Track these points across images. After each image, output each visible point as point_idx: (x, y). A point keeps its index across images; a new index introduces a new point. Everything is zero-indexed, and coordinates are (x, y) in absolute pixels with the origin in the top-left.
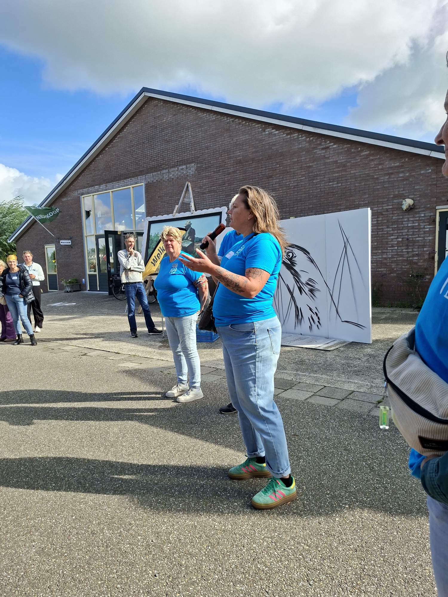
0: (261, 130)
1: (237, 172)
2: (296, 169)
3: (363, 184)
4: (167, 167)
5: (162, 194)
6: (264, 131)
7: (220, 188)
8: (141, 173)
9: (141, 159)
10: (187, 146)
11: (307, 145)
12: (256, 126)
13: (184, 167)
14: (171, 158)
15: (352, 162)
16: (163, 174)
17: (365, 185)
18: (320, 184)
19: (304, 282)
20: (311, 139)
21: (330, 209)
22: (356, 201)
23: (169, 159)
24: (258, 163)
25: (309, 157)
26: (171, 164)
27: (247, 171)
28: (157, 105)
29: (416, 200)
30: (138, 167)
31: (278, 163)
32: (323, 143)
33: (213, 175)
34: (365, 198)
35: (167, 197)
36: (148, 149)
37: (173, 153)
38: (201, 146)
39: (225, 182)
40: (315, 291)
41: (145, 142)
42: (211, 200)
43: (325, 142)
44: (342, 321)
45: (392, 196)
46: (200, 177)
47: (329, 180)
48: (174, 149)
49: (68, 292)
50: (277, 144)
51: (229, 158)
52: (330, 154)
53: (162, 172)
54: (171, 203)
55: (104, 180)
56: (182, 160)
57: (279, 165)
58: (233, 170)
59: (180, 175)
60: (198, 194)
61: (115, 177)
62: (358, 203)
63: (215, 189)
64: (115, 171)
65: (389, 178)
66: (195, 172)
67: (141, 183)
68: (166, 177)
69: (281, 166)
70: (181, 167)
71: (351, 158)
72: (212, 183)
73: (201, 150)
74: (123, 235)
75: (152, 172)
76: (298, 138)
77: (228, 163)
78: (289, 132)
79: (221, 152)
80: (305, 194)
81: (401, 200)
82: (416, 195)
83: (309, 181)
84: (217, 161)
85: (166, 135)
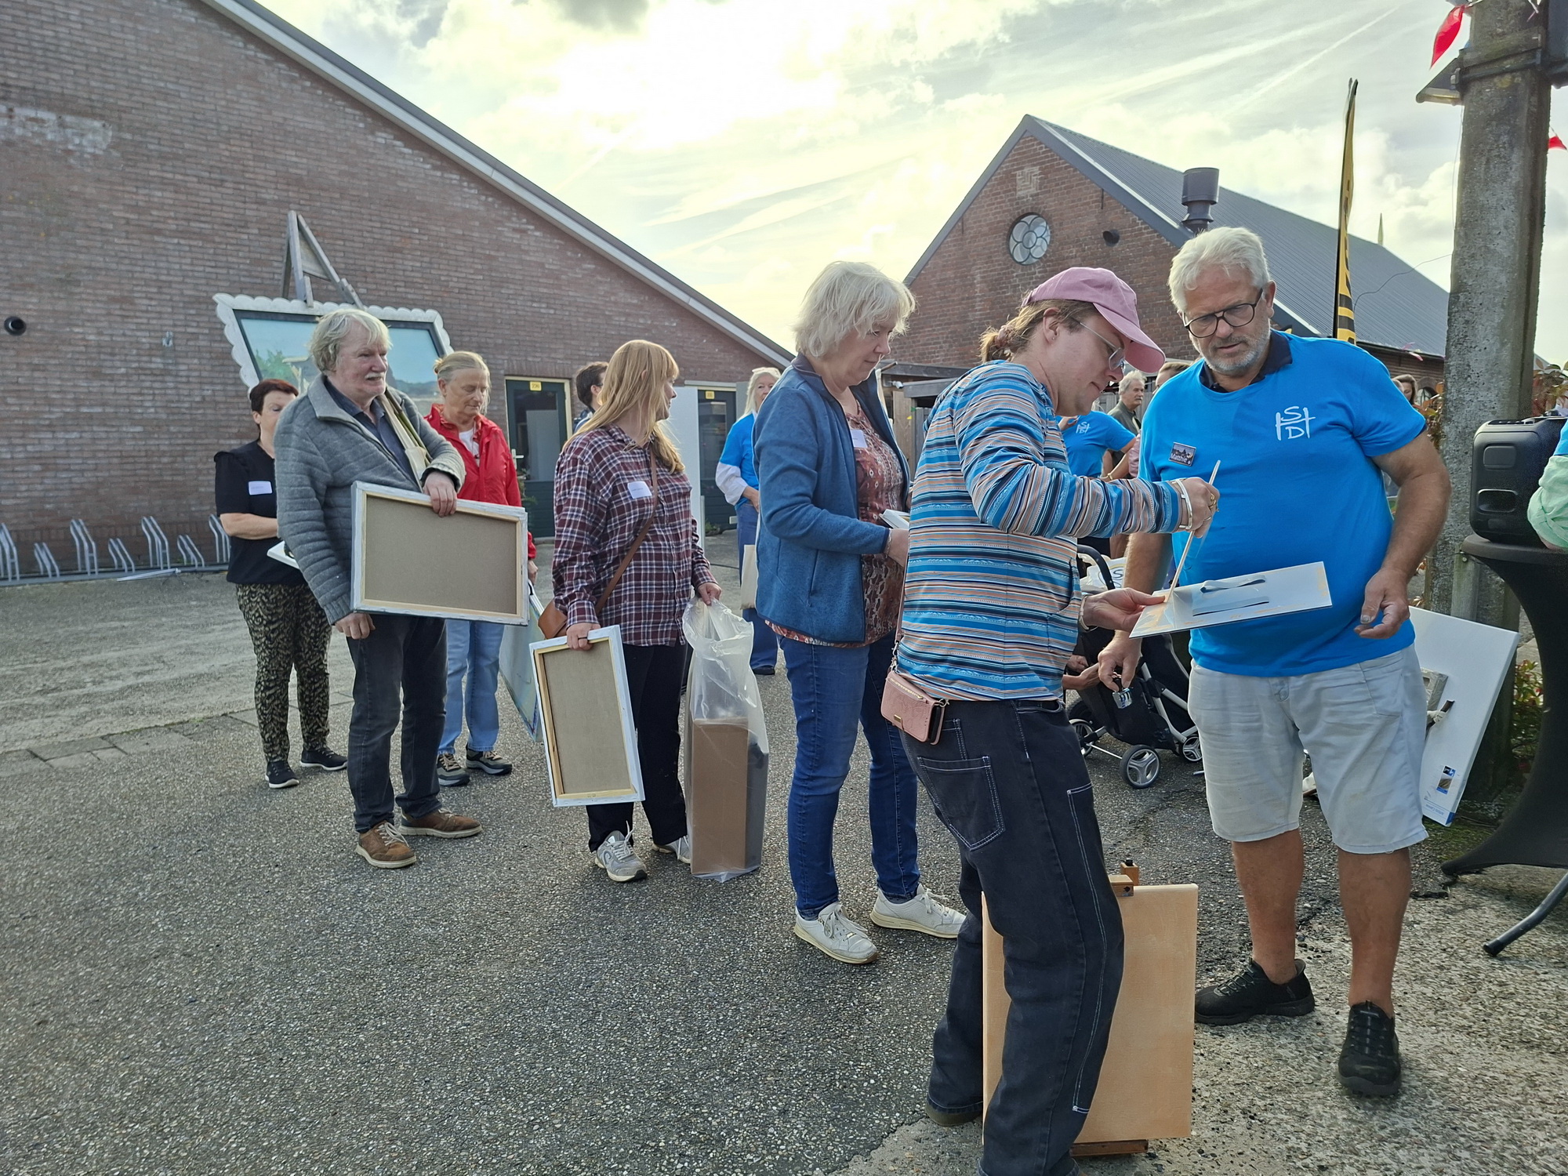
2: (462, 253)
6: (373, 134)
10: (62, 50)
15: (570, 275)
24: (360, 205)
27: (326, 214)
31: (417, 225)
33: (196, 185)
38: (136, 79)
46: (132, 176)
47: (533, 296)
50: (410, 180)
51: (257, 158)
52: (528, 245)
56: (33, 90)
57: (419, 229)
59: (24, 137)
63: (203, 231)
66: (107, 151)
69: (424, 234)
70: (31, 113)
71: (569, 268)
72: (192, 210)
73: (137, 92)
76: (462, 186)
77: (257, 170)
83: (492, 286)
84: (212, 150)
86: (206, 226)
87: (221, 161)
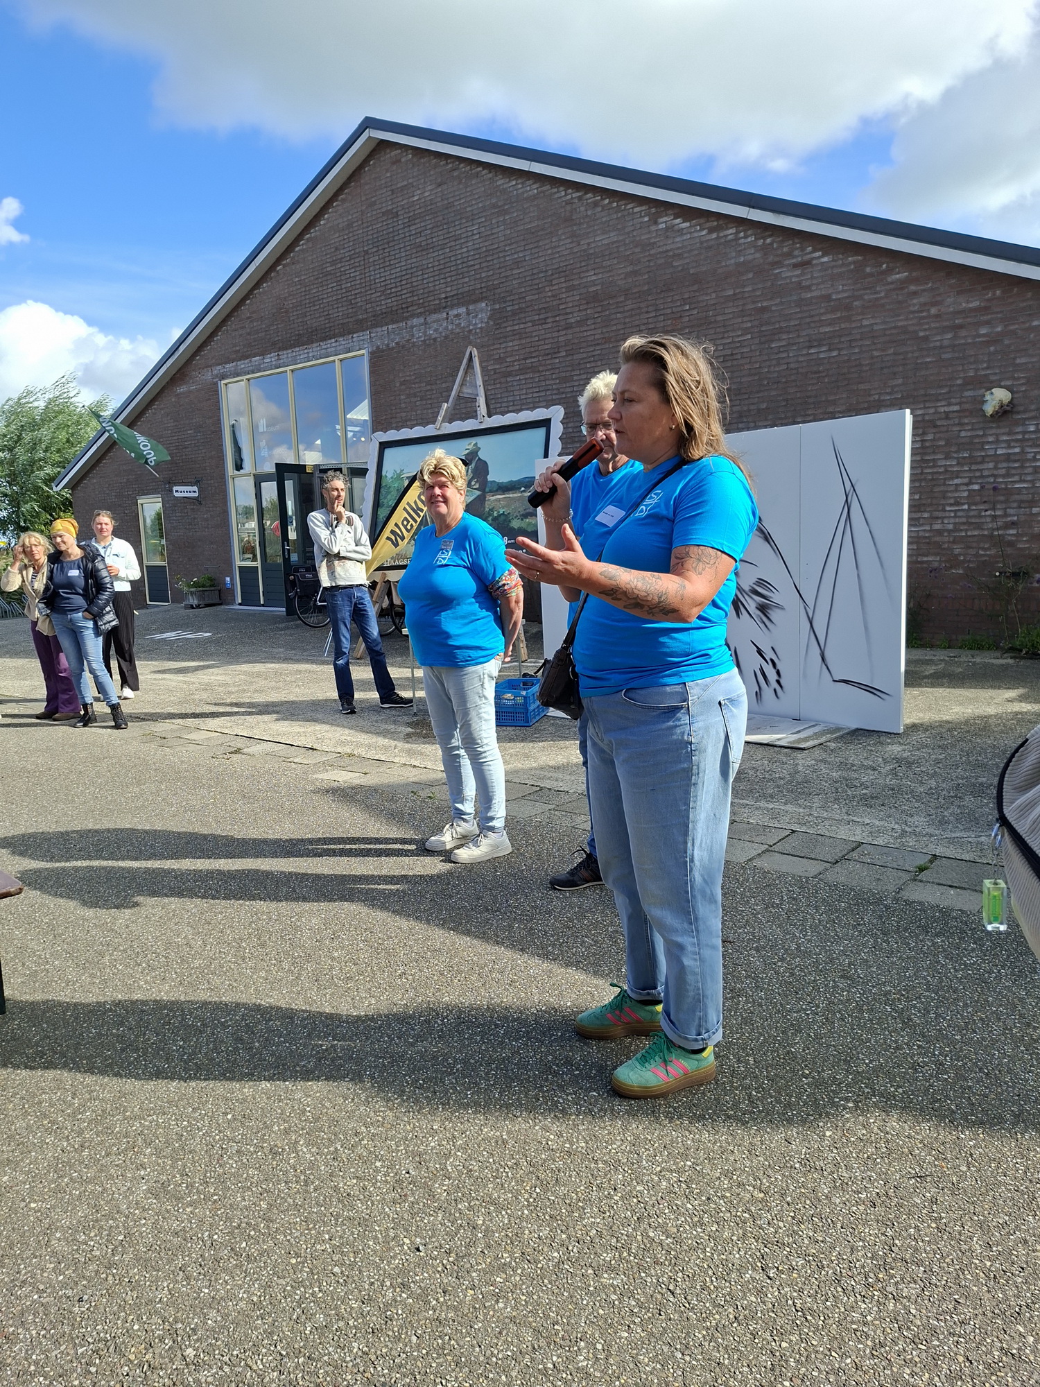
0: (646, 219)
1: (589, 322)
2: (731, 316)
3: (891, 351)
4: (422, 310)
5: (410, 375)
6: (656, 223)
7: (548, 362)
8: (361, 326)
9: (361, 292)
10: (470, 259)
11: (758, 255)
12: (636, 210)
13: (462, 310)
14: (432, 288)
15: (866, 297)
16: (412, 327)
17: (895, 354)
18: (787, 351)
19: (747, 588)
20: (769, 241)
21: (810, 412)
22: (872, 392)
23: (426, 291)
24: (639, 300)
25: (760, 286)
26: (432, 303)
27: (612, 320)
28: (399, 161)
29: (1017, 392)
30: (354, 310)
31: (688, 301)
32: (796, 253)
33: (532, 329)
34: (896, 386)
35: (420, 382)
36: (378, 267)
37: (436, 278)
38: (502, 260)
39: (558, 347)
40: (771, 609)
41: (370, 251)
42: (524, 392)
43: (802, 249)
44: (834, 681)
45: (959, 382)
46: (498, 336)
47: (809, 341)
48: (439, 268)
49: (192, 607)
50: (686, 255)
51: (570, 289)
52: (812, 278)
53: (409, 323)
54: (431, 399)
55: (274, 344)
56: (457, 294)
57: (690, 304)
58: (579, 318)
59: (452, 330)
60: (495, 377)
61: (299, 335)
62: (876, 397)
63: (534, 364)
64: (300, 320)
65: (955, 337)
66: (488, 322)
67: (360, 350)
68: (419, 334)
69: (694, 309)
70: (455, 312)
71: (865, 289)
72: (528, 350)
73: (503, 270)
74: (317, 474)
75: (387, 324)
76: (737, 239)
77: (568, 300)
78: (715, 223)
79: (550, 272)
80: (750, 375)
81: (982, 391)
82: (1019, 378)
83: (761, 343)
84: (541, 295)
85: (420, 232)
86: (536, 360)
87: (546, 302)
